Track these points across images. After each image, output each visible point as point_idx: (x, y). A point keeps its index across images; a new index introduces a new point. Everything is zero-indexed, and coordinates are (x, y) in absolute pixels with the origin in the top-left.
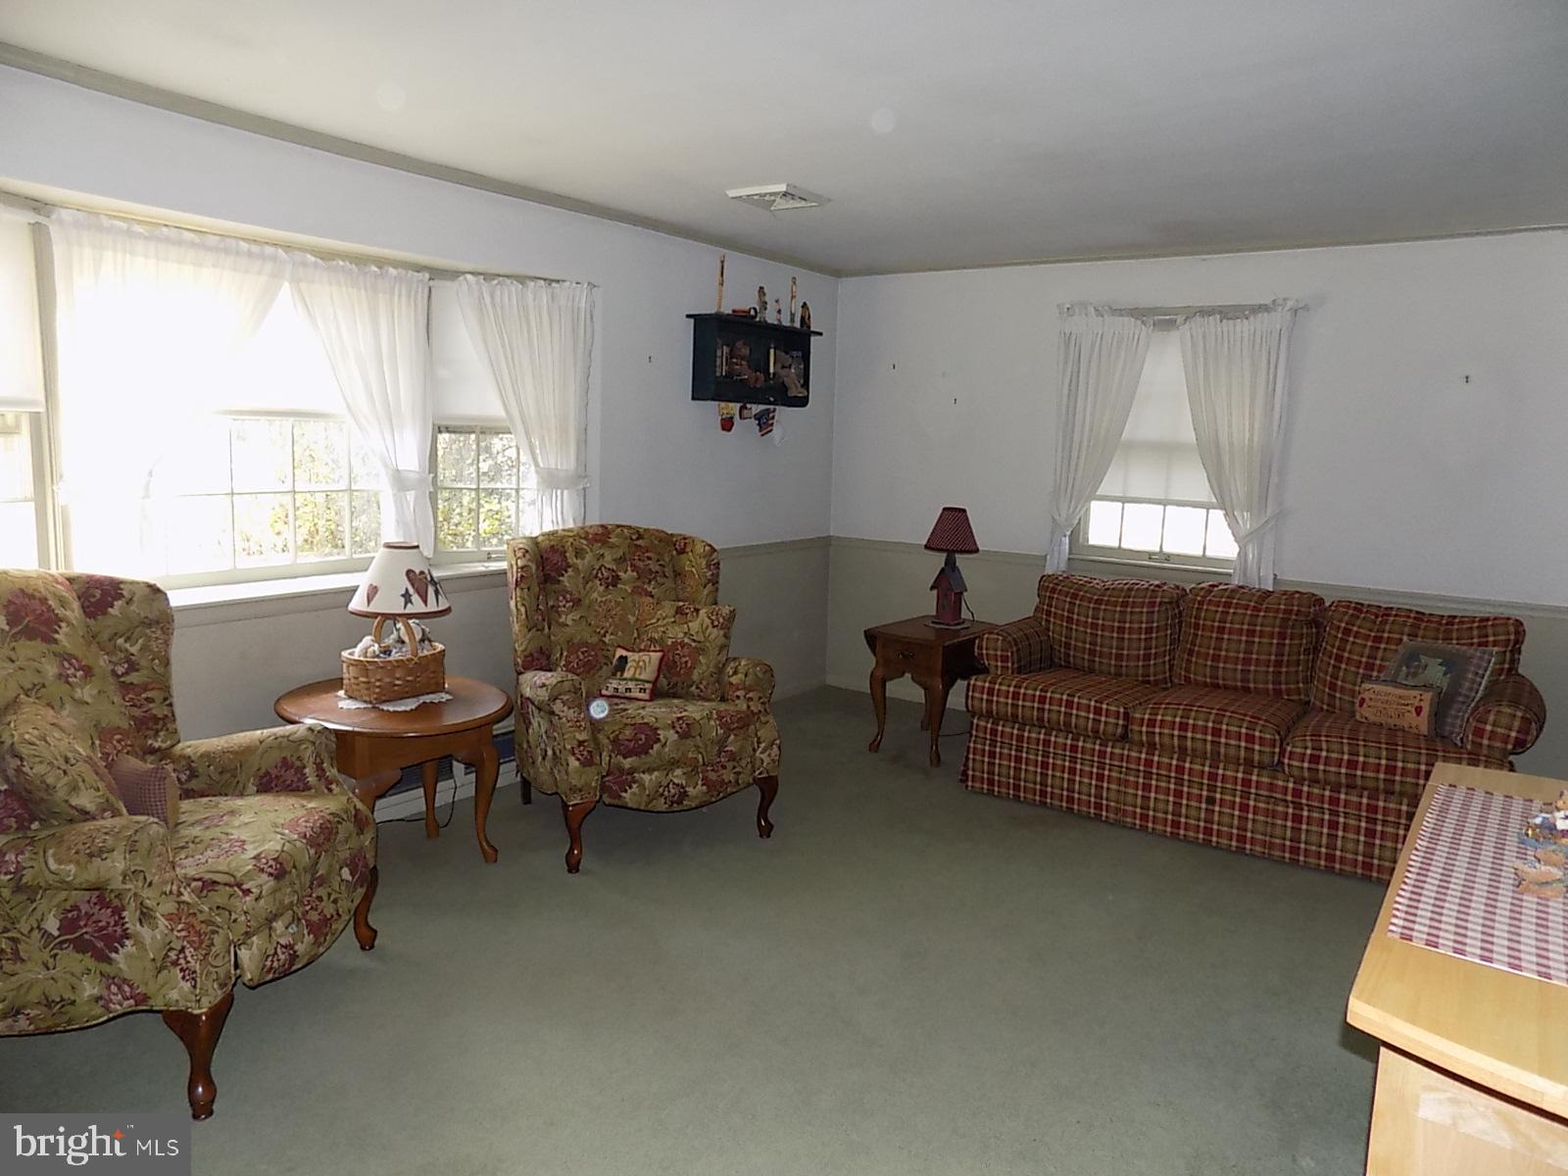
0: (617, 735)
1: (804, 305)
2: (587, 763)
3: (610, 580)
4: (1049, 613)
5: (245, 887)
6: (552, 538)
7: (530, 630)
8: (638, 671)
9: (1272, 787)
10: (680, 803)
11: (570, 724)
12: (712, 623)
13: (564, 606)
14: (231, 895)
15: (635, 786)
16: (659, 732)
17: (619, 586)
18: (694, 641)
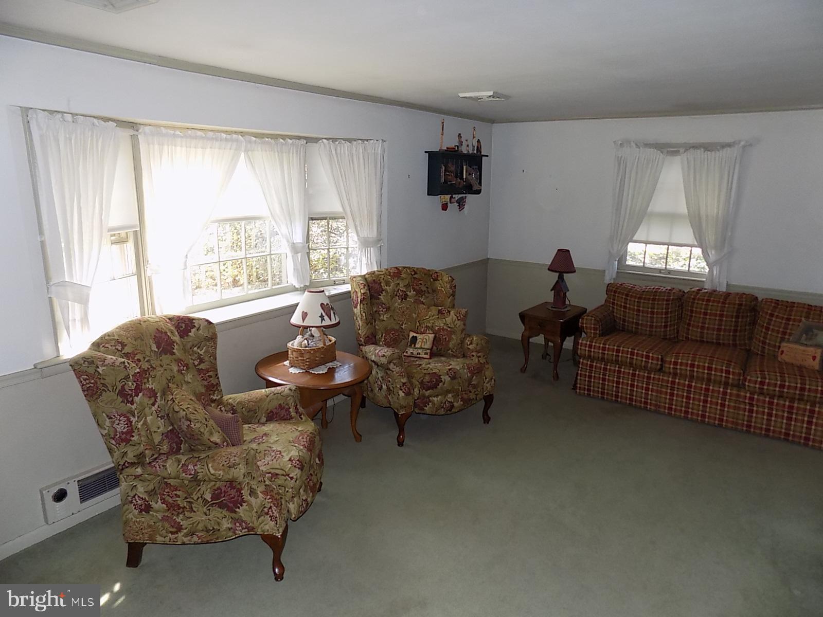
0: (422, 380)
1: (479, 141)
2: (408, 394)
3: (403, 297)
4: (613, 303)
5: (291, 476)
6: (373, 276)
7: (367, 325)
8: (423, 344)
9: (738, 396)
10: (450, 410)
11: (398, 374)
12: (457, 318)
13: (382, 311)
14: (285, 480)
15: (430, 404)
16: (441, 377)
17: (408, 299)
18: (449, 327)
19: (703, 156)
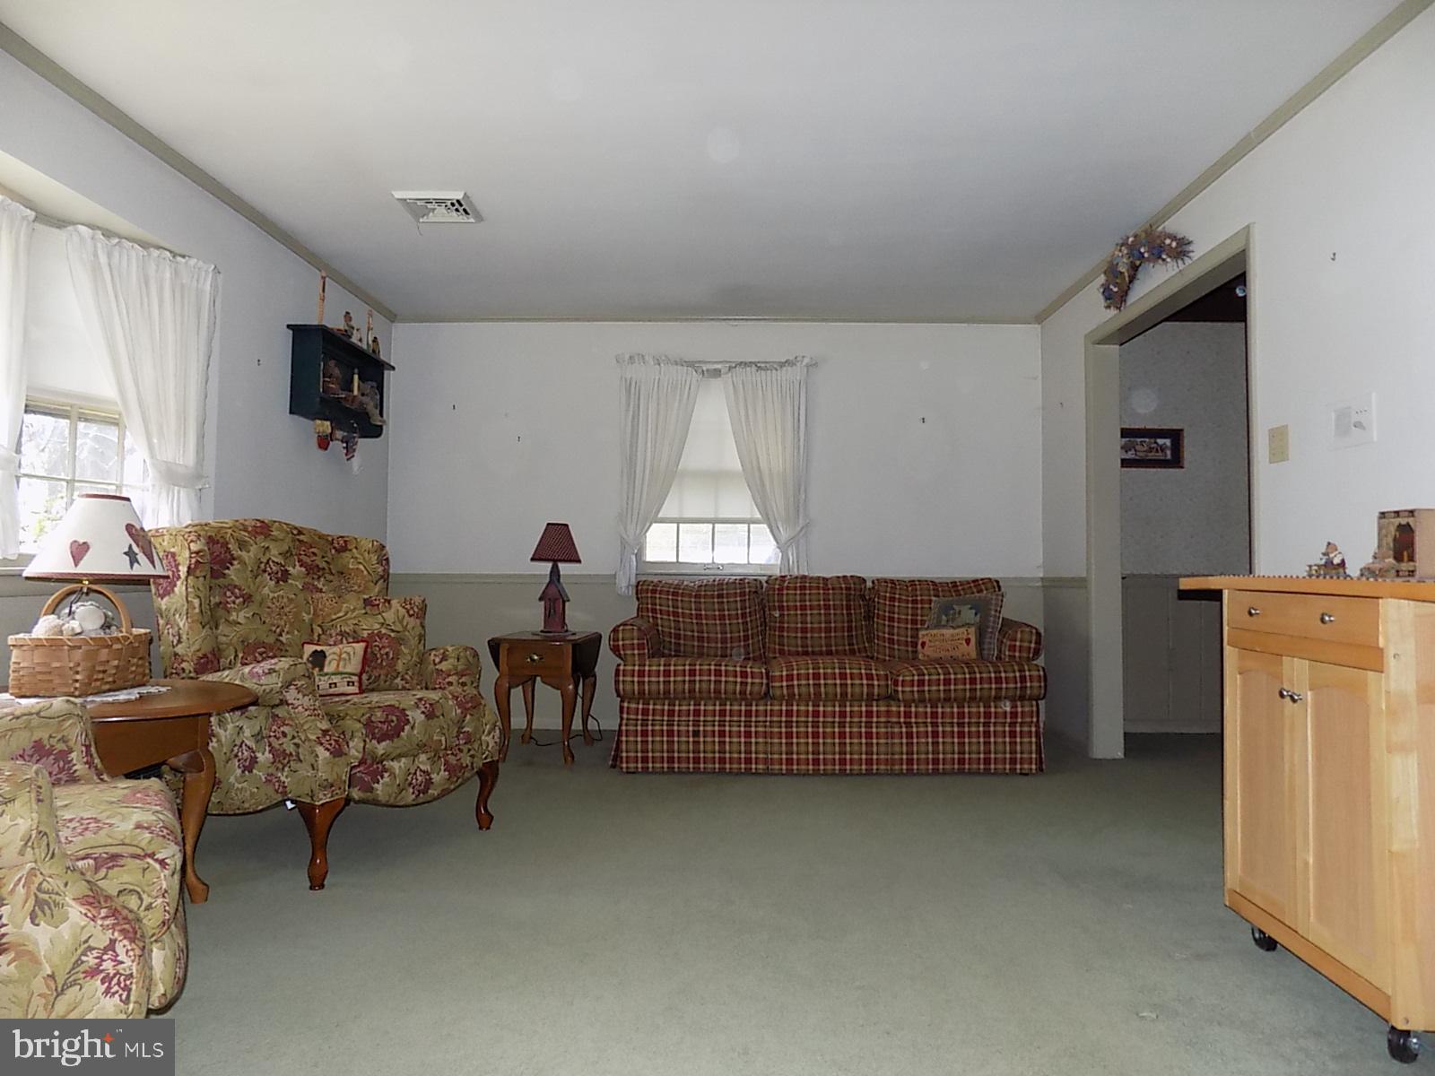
0: (370, 718)
1: (375, 340)
2: (338, 752)
3: (279, 575)
4: (654, 611)
5: (159, 856)
6: (207, 528)
7: (203, 627)
8: (342, 663)
11: (307, 713)
12: (408, 612)
13: (234, 603)
14: (144, 870)
15: (386, 775)
16: (408, 713)
17: (290, 581)
18: (393, 631)
19: (754, 378)
